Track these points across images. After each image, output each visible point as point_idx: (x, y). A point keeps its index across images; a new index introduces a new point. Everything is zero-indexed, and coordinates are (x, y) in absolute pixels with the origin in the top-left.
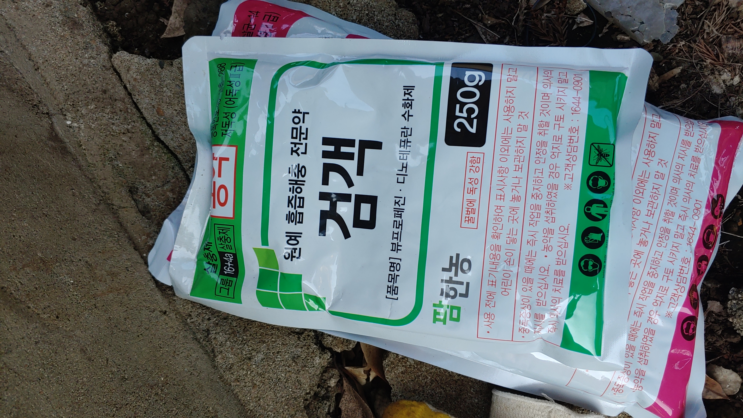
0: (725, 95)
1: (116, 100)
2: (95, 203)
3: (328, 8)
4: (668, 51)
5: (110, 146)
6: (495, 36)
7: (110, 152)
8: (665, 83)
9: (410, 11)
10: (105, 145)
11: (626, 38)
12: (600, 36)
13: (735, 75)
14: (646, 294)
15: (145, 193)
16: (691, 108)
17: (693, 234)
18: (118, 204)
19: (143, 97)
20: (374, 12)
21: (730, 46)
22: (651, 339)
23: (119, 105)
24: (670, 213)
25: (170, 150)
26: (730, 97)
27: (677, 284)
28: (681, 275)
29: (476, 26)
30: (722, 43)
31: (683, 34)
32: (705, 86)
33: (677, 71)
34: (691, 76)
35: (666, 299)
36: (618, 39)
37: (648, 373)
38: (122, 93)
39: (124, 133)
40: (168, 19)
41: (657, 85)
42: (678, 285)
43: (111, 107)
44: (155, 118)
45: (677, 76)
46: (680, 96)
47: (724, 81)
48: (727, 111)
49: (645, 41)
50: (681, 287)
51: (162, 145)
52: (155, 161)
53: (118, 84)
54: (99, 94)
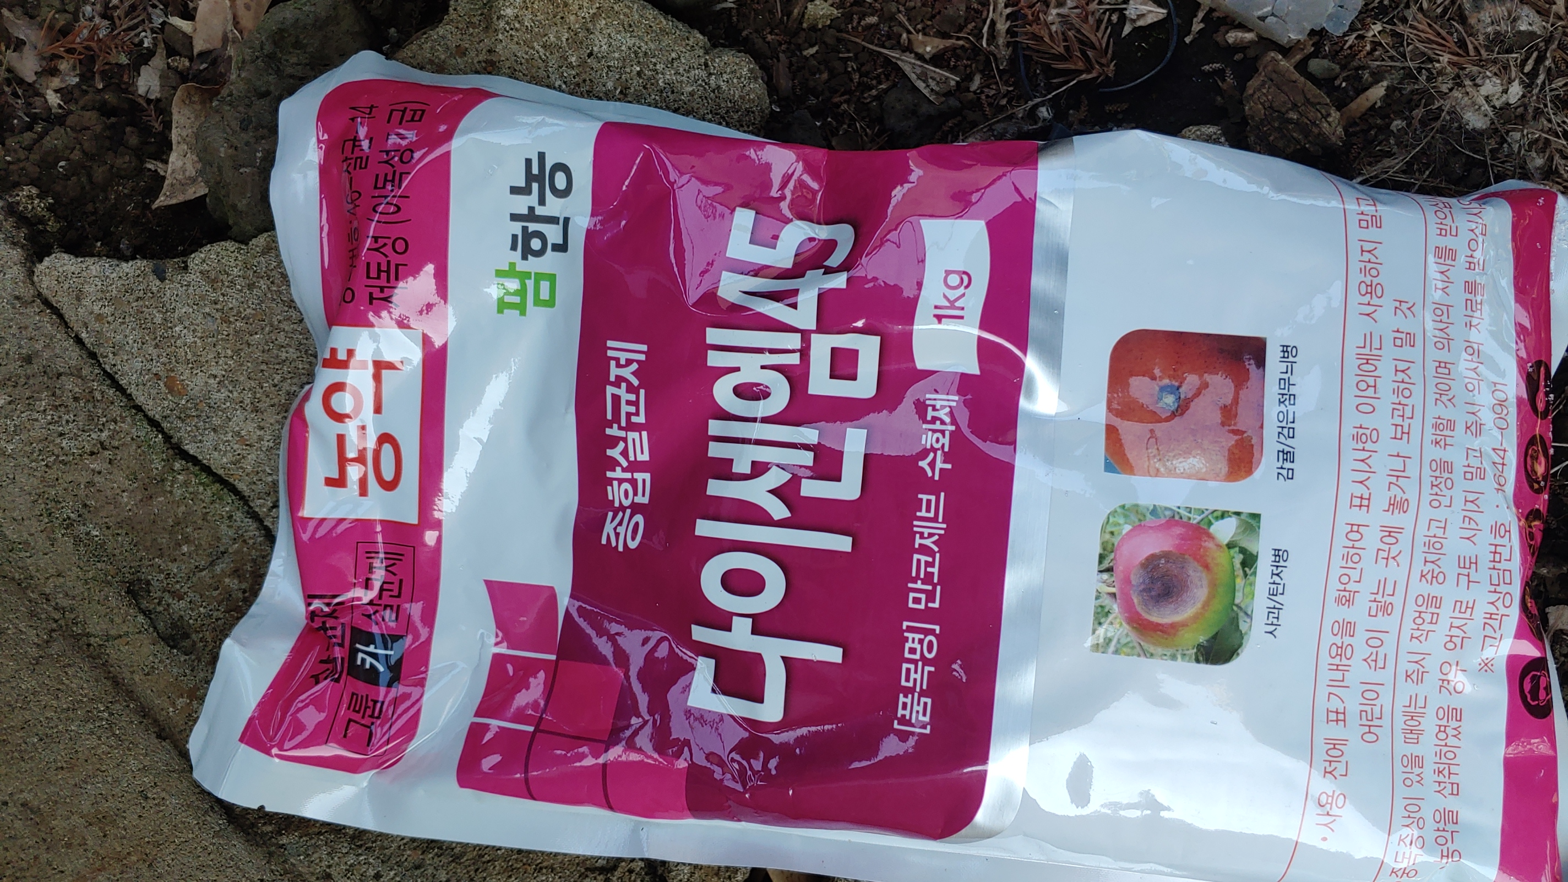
0: (1496, 131)
1: (59, 375)
2: (36, 641)
3: (542, 73)
4: (1349, 51)
5: (60, 489)
6: (947, 78)
7: (63, 504)
8: (1354, 124)
9: (739, 51)
10: (46, 489)
11: (1249, 36)
12: (1188, 40)
13: (1510, 81)
14: (1426, 627)
15: (169, 591)
16: (1427, 173)
17: (1503, 464)
18: (102, 630)
19: (125, 357)
20: (655, 65)
21: (1485, 16)
22: (1455, 733)
23: (69, 384)
24: (1445, 422)
25: (214, 475)
26: (1507, 132)
27: (1492, 588)
28: (1497, 565)
29: (899, 63)
30: (1467, 12)
31: (1374, 7)
32: (1448, 118)
33: (1377, 92)
34: (1411, 100)
35: (1474, 627)
36: (1231, 41)
37: (1466, 815)
38: (73, 355)
39: (92, 453)
40: (166, 162)
41: (1340, 130)
42: (1495, 592)
43: (50, 393)
44: (166, 403)
45: (1379, 104)
46: (1395, 149)
47: (1487, 98)
48: (1507, 166)
49: (1293, 37)
50: (1502, 596)
51: (195, 465)
52: (183, 508)
53: (59, 336)
54: (14, 366)
